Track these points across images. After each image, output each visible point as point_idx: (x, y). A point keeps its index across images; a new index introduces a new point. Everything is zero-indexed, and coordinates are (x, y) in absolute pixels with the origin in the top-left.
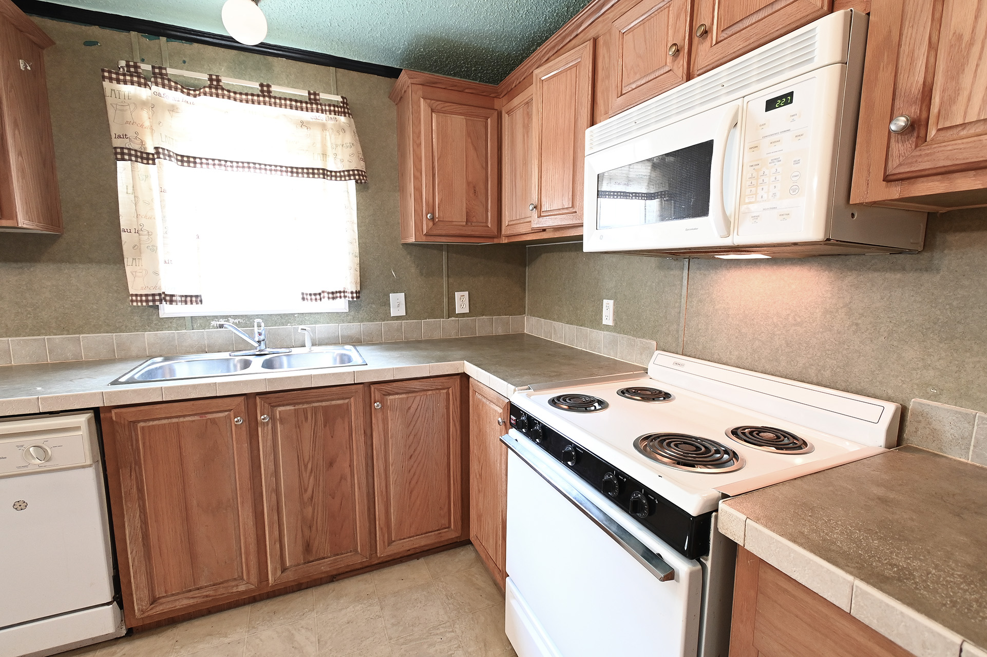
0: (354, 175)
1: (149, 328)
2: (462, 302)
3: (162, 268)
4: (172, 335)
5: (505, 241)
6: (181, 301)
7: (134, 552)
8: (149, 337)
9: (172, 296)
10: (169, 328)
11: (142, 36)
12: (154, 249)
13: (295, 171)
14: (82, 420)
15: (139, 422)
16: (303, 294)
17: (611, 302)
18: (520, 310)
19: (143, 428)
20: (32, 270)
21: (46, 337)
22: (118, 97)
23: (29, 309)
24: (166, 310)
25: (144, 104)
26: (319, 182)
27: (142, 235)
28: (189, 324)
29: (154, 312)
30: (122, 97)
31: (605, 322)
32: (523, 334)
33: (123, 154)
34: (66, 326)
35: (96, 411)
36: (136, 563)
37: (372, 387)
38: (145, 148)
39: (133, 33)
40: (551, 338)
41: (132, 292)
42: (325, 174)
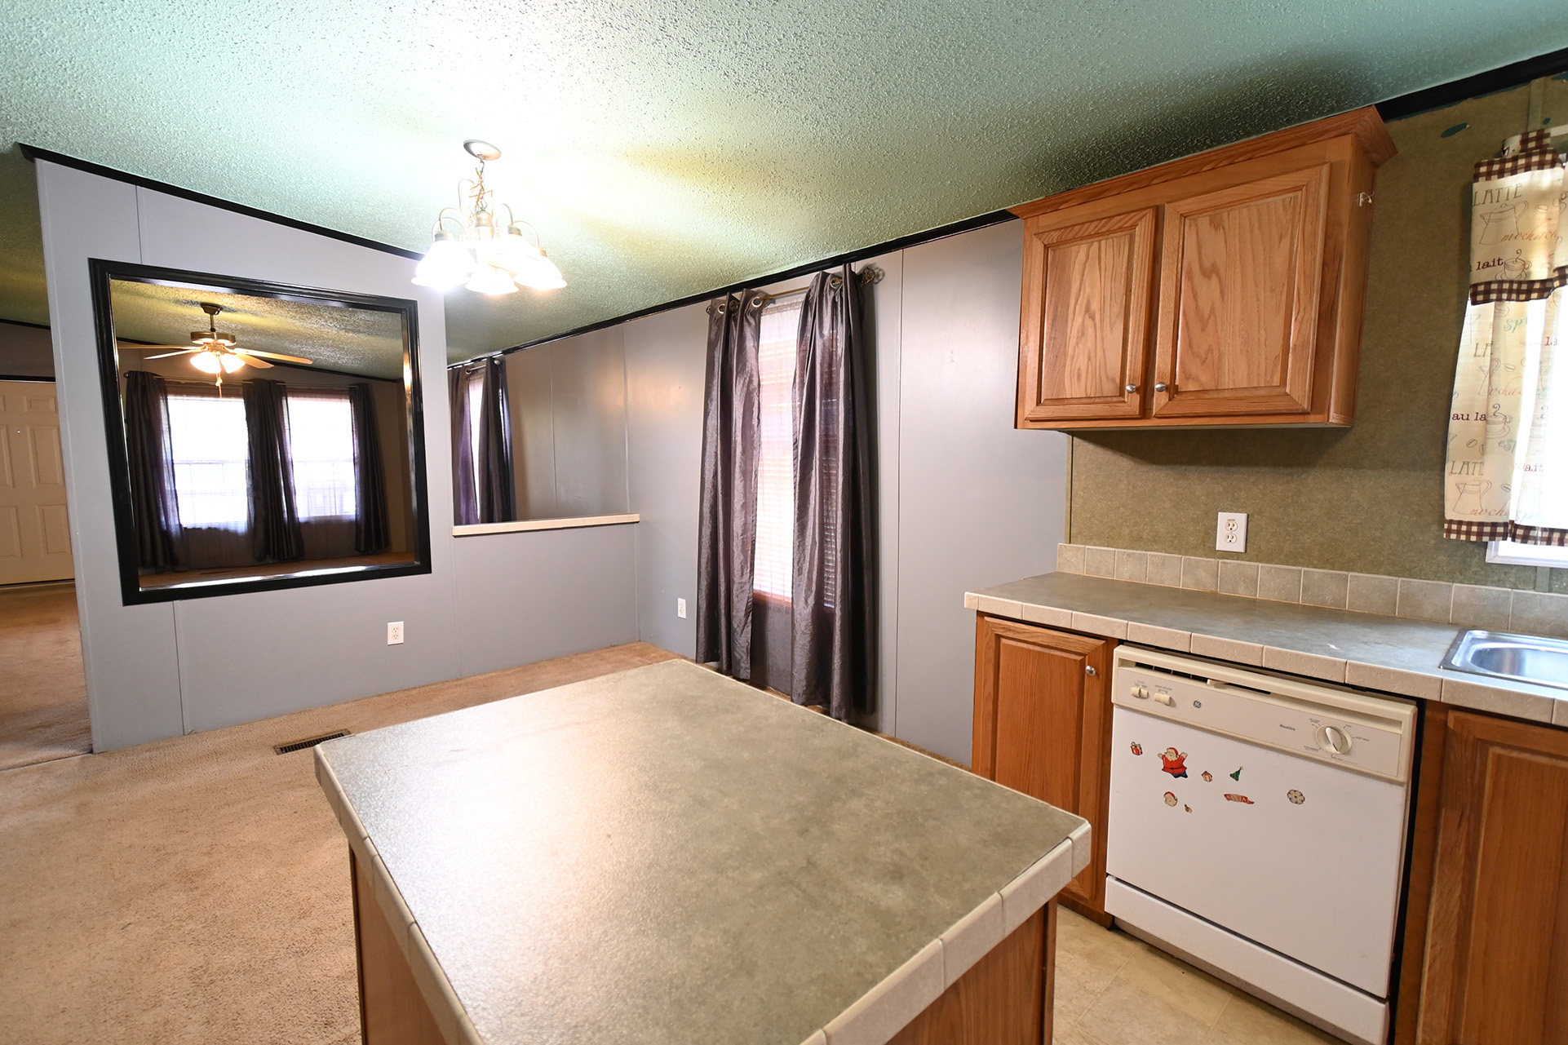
1: (1461, 577)
3: (1517, 477)
4: (1505, 595)
6: (1542, 539)
8: (1459, 592)
9: (1529, 529)
10: (1500, 583)
11: (1553, 79)
12: (1509, 446)
15: (1493, 744)
19: (1499, 757)
20: (1303, 476)
21: (1303, 569)
22: (1495, 200)
23: (1290, 529)
24: (1505, 551)
25: (1543, 196)
27: (1494, 423)
28: (1542, 580)
29: (1476, 551)
30: (1503, 198)
33: (1484, 294)
34: (1332, 557)
35: (1421, 704)
38: (1527, 275)
39: (1536, 82)
41: (1448, 517)
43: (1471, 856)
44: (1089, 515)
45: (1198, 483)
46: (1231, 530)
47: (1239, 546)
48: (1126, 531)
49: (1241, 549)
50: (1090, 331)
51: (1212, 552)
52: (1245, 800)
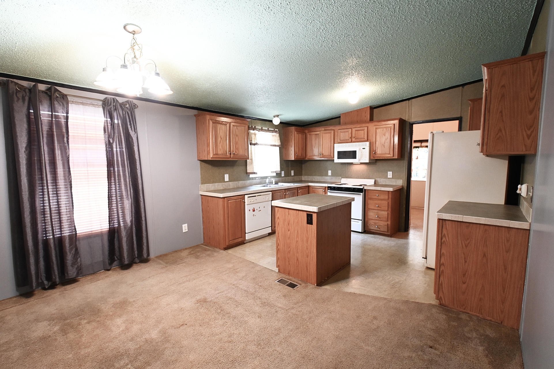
0: (279, 146)
1: (248, 180)
2: (293, 173)
3: (253, 167)
4: (251, 181)
5: (306, 159)
6: (253, 174)
8: (248, 182)
13: (271, 145)
14: (271, 192)
15: (274, 193)
17: (330, 171)
18: (302, 175)
19: (275, 195)
20: (234, 168)
21: (235, 182)
22: (251, 133)
23: (233, 176)
24: (251, 176)
25: (253, 134)
26: (274, 147)
27: (252, 160)
28: (253, 178)
29: (249, 176)
31: (329, 175)
32: (302, 180)
34: (237, 180)
37: (298, 188)
38: (253, 143)
40: (313, 180)
41: (248, 172)
42: (275, 146)
44: (205, 178)
45: (222, 170)
46: (227, 177)
47: (228, 180)
48: (212, 180)
50: (221, 141)
51: (225, 182)
52: (260, 210)
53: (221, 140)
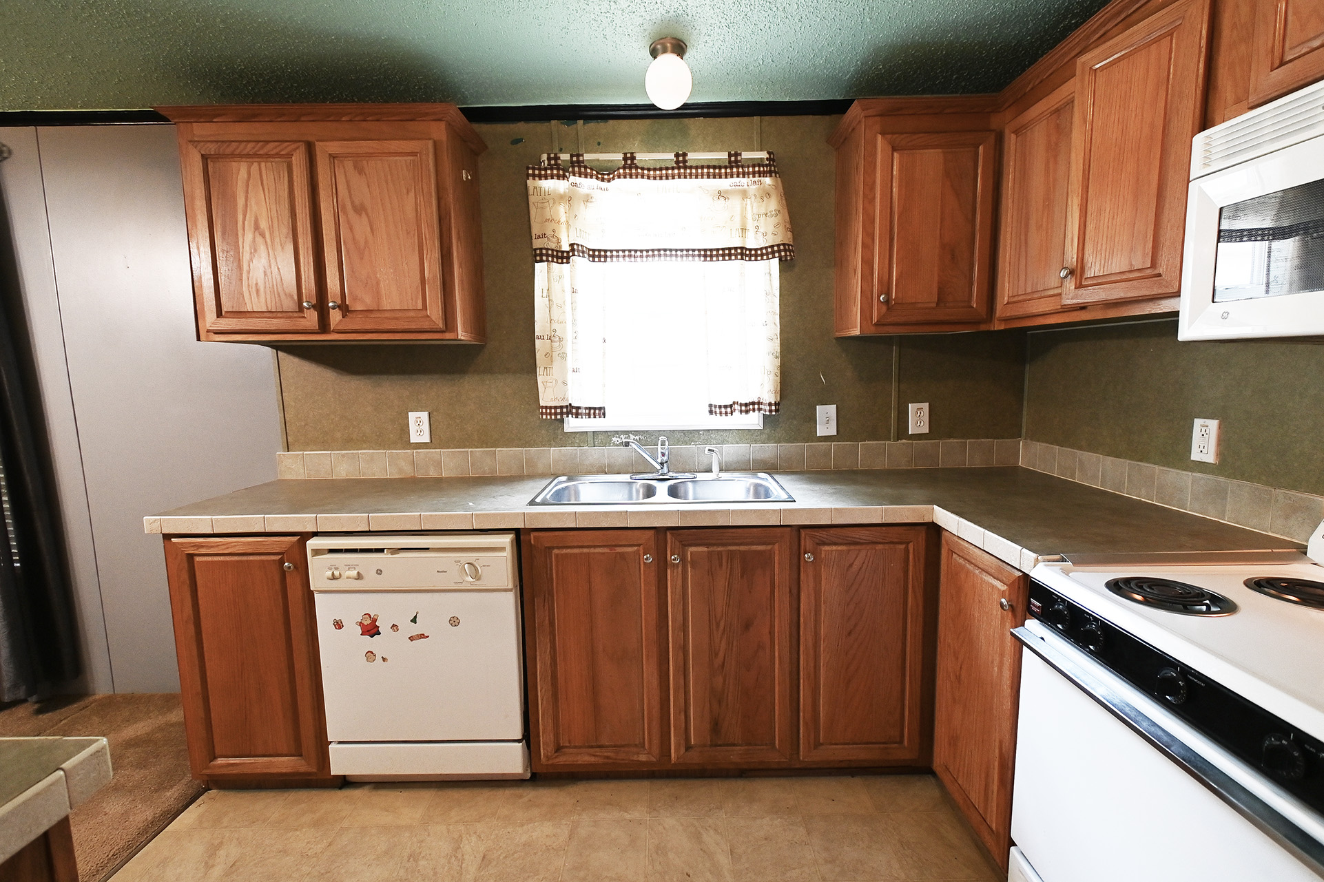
0: (779, 251)
1: (554, 444)
2: (918, 418)
3: (570, 377)
4: (575, 452)
5: (998, 326)
6: (586, 414)
7: (543, 690)
8: (554, 453)
9: (578, 408)
10: (572, 444)
11: (562, 123)
12: (564, 357)
13: (708, 254)
14: (506, 540)
15: (553, 548)
16: (710, 406)
17: (1213, 425)
18: (1014, 432)
19: (557, 555)
20: (461, 381)
21: (470, 450)
22: (539, 194)
23: (458, 421)
24: (572, 424)
25: (561, 197)
26: (736, 265)
27: (555, 342)
28: (590, 439)
29: (560, 425)
30: (543, 194)
31: (1195, 456)
32: (1016, 469)
33: (542, 255)
34: (486, 440)
35: (517, 532)
36: (545, 702)
37: (803, 532)
38: (560, 247)
39: (554, 122)
40: (1073, 476)
41: (542, 403)
42: (743, 253)
43: (552, 623)
44: (303, 424)
45: (390, 390)
46: (419, 425)
47: (426, 438)
48: (338, 435)
49: (428, 440)
50: (262, 249)
51: (408, 445)
52: (423, 636)
53: (259, 239)
